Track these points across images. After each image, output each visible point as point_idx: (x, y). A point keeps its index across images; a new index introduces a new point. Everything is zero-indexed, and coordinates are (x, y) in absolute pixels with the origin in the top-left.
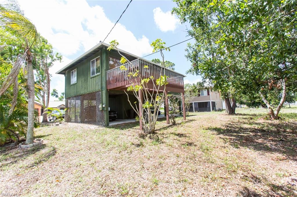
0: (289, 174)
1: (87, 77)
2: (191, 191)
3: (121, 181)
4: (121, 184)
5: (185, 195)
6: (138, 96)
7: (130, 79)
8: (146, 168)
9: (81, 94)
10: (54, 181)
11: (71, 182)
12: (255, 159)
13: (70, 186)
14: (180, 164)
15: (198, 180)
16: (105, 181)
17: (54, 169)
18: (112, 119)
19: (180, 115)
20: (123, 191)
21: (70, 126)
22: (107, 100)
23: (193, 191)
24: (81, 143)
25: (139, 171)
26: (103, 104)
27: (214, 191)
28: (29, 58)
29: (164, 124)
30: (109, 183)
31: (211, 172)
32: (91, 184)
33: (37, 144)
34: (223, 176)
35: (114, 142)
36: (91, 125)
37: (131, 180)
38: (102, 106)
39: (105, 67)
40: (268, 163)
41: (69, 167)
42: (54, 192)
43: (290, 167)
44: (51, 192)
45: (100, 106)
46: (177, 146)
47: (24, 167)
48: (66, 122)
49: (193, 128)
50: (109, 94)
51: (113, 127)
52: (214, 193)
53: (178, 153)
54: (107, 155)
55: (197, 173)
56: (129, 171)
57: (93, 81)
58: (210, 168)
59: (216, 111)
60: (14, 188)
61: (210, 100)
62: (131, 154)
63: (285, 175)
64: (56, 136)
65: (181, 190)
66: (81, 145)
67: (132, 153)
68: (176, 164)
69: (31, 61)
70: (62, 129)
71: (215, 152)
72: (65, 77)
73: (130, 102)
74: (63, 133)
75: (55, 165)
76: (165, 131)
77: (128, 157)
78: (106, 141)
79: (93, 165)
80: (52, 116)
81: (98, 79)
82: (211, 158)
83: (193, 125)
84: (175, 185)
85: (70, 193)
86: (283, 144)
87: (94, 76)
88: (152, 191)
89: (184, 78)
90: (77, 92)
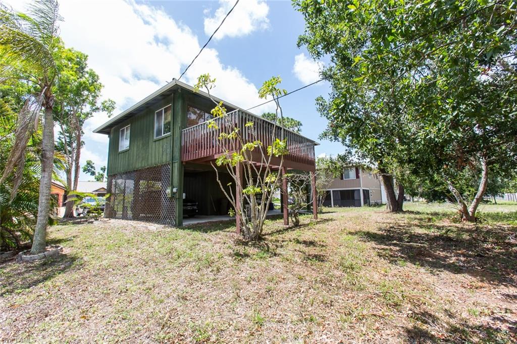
0: (490, 311)
1: (147, 139)
2: (321, 338)
3: (197, 319)
4: (196, 323)
6: (235, 174)
7: (222, 145)
8: (243, 298)
9: (135, 169)
10: (77, 318)
11: (108, 320)
12: (433, 287)
13: (105, 327)
14: (303, 292)
15: (333, 318)
16: (169, 319)
17: (78, 297)
18: (188, 214)
19: (308, 212)
20: (200, 336)
21: (112, 225)
22: (180, 179)
23: (324, 337)
24: (130, 254)
25: (230, 302)
26: (173, 187)
27: (361, 338)
28: (47, 103)
29: (279, 224)
30: (176, 321)
31: (356, 306)
32: (143, 324)
33: (51, 253)
34: (377, 313)
35: (190, 252)
36: (151, 224)
37: (215, 317)
38: (172, 190)
39: (180, 122)
40: (455, 292)
41: (105, 294)
42: (76, 336)
43: (493, 299)
44: (70, 337)
45: (168, 191)
46: (299, 262)
47: (25, 293)
48: (106, 218)
49: (329, 232)
50: (185, 170)
51: (189, 227)
53: (302, 273)
54: (176, 274)
55: (332, 308)
56: (213, 302)
57: (157, 147)
58: (355, 298)
59: (370, 206)
60: (4, 328)
61: (360, 186)
62: (219, 274)
63: (483, 313)
64: (86, 240)
65: (302, 336)
66: (131, 258)
67: (219, 272)
68: (297, 291)
69: (51, 107)
70: (98, 230)
71: (366, 273)
72: (108, 139)
73: (220, 183)
74: (100, 237)
75: (81, 290)
76: (280, 236)
77: (212, 278)
78: (176, 250)
79: (150, 291)
80: (81, 207)
81: (167, 143)
82: (357, 283)
83: (329, 227)
84: (293, 327)
85: (105, 338)
86: (483, 262)
87: (159, 137)
88: (252, 337)
89: (315, 146)
90: (128, 165)
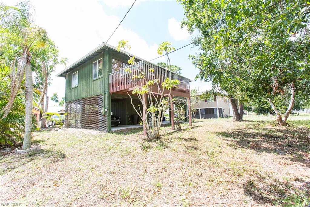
0: (296, 178)
2: (196, 195)
3: (122, 185)
4: (122, 188)
5: (189, 199)
6: (142, 100)
7: (134, 82)
8: (149, 173)
9: (82, 98)
10: (52, 186)
11: (70, 186)
12: (262, 164)
13: (68, 191)
14: (184, 169)
15: (203, 183)
16: (106, 185)
17: (52, 174)
18: (115, 124)
19: (185, 122)
20: (125, 195)
21: (69, 132)
23: (198, 194)
24: (81, 148)
25: (142, 175)
26: (105, 108)
27: (219, 195)
28: (27, 58)
29: (169, 129)
30: (110, 187)
31: (216, 176)
32: (91, 188)
33: (34, 149)
34: (229, 180)
35: (116, 147)
36: (92, 130)
37: (133, 184)
38: (104, 110)
39: (108, 69)
40: (275, 167)
41: (68, 172)
42: (52, 196)
43: (298, 171)
44: (48, 196)
45: (102, 111)
46: (182, 151)
47: (20, 172)
48: (66, 127)
49: (199, 133)
50: (112, 98)
51: (115, 132)
52: (219, 196)
53: (183, 158)
54: (109, 160)
55: (202, 177)
56: (131, 176)
57: (95, 84)
58: (215, 172)
59: (223, 118)
60: (9, 192)
61: (217, 106)
62: (134, 159)
63: (292, 179)
64: (54, 141)
65: (185, 194)
66: (82, 150)
67: (134, 158)
68: (181, 168)
69: (30, 61)
70: (61, 135)
71: (221, 157)
72: (65, 80)
73: (133, 105)
74: (62, 138)
75: (53, 170)
76: (170, 136)
77: (130, 162)
78: (108, 145)
79: (94, 170)
80: (50, 121)
81: (100, 82)
82: (217, 163)
83: (199, 130)
84: (179, 189)
85: (69, 197)
86: (291, 149)
87: (96, 78)
88: (155, 195)
89: (190, 82)
90: (78, 96)
